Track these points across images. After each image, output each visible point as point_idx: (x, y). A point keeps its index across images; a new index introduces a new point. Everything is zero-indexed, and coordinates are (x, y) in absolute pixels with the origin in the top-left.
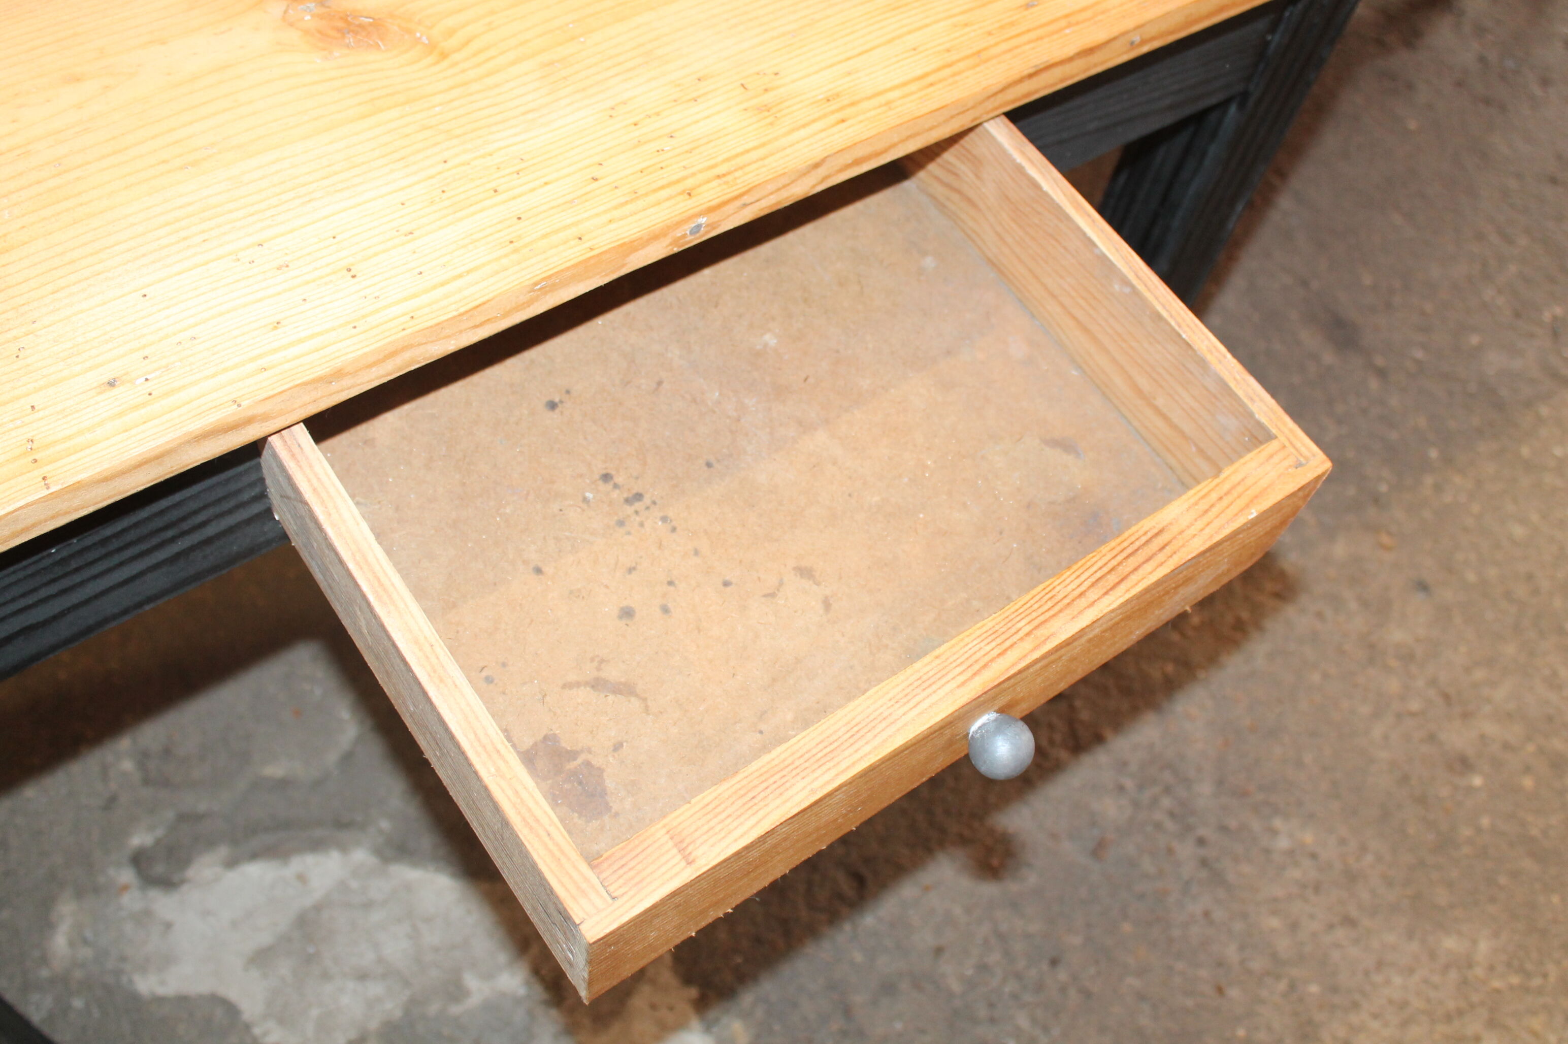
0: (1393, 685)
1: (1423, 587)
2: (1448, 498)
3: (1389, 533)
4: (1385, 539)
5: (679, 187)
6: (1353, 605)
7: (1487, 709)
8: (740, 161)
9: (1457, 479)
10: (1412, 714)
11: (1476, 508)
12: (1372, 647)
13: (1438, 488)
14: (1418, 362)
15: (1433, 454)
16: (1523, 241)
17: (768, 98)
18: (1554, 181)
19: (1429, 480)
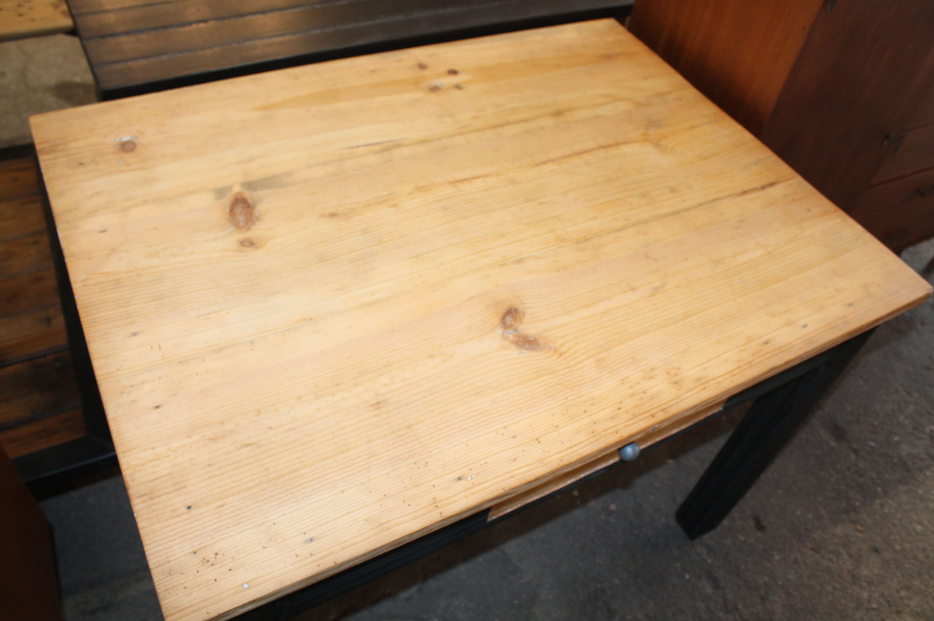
0: (865, 595)
1: (876, 550)
2: (886, 510)
3: (861, 525)
4: (859, 527)
5: (650, 413)
6: (845, 557)
7: (908, 610)
8: (670, 404)
9: (890, 502)
10: (874, 609)
11: (899, 516)
12: (854, 576)
13: (882, 505)
14: (871, 447)
15: (879, 489)
16: (916, 395)
17: (677, 378)
18: (928, 368)
19: (878, 501)
